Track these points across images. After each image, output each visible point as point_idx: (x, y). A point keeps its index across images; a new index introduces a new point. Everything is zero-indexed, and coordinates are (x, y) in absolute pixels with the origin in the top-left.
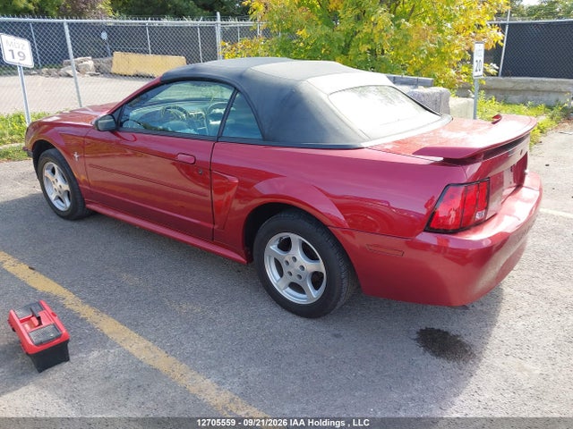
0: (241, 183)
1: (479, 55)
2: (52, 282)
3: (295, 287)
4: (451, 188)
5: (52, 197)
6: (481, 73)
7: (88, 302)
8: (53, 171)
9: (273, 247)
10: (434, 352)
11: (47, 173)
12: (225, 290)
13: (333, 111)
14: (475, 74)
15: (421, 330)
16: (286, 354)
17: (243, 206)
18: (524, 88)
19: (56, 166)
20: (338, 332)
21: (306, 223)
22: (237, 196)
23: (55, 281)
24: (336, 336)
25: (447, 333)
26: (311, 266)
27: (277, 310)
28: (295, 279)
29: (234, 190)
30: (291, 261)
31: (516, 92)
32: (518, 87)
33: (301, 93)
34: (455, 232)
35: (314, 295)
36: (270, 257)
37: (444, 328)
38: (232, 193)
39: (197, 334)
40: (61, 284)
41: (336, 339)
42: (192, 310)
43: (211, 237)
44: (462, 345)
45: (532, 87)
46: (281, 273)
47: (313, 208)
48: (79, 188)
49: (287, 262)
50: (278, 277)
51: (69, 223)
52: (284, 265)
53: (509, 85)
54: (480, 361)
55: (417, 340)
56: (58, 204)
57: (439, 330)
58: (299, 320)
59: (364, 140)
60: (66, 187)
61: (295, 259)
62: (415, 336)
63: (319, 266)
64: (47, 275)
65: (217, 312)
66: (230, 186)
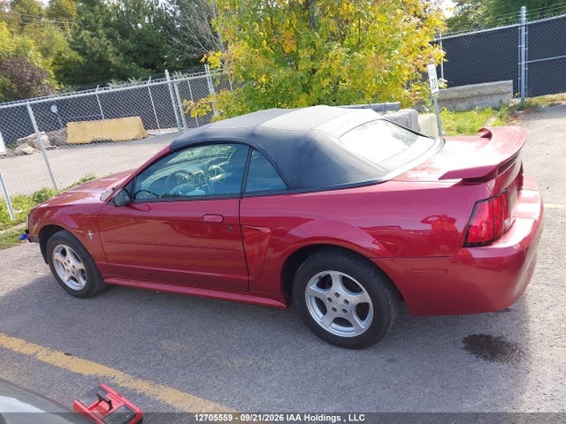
0: (273, 233)
1: (433, 75)
2: (94, 364)
3: (341, 321)
4: (480, 204)
5: (65, 278)
6: (437, 90)
7: (140, 377)
8: (64, 253)
9: (312, 287)
10: (485, 357)
11: (57, 256)
12: (268, 338)
13: (349, 153)
14: (433, 91)
15: (465, 338)
16: (352, 388)
17: (278, 254)
18: (469, 95)
19: (67, 248)
20: (391, 357)
21: (345, 259)
22: (271, 245)
23: (97, 362)
24: (392, 360)
25: (489, 337)
26: (354, 299)
27: (325, 347)
28: (340, 314)
29: (268, 239)
30: (333, 298)
31: (462, 99)
32: (463, 95)
33: (315, 141)
34: (490, 242)
35: (363, 326)
36: (310, 297)
37: (485, 332)
38: (265, 243)
39: (259, 386)
40: (105, 364)
41: (393, 364)
42: (244, 364)
43: (247, 288)
44: (508, 345)
45: (475, 93)
46: (324, 310)
47: (351, 243)
48: (95, 265)
49: (330, 299)
50: (321, 315)
51: (86, 302)
52: (327, 303)
53: (455, 95)
54: (530, 356)
55: (465, 348)
56: (72, 285)
57: (481, 336)
58: (350, 353)
59: (385, 174)
60: (80, 266)
61: (337, 295)
62: (463, 345)
63: (365, 297)
64: (86, 357)
65: (268, 360)
66: (262, 237)
